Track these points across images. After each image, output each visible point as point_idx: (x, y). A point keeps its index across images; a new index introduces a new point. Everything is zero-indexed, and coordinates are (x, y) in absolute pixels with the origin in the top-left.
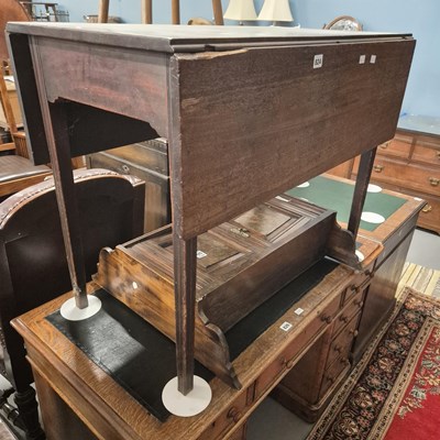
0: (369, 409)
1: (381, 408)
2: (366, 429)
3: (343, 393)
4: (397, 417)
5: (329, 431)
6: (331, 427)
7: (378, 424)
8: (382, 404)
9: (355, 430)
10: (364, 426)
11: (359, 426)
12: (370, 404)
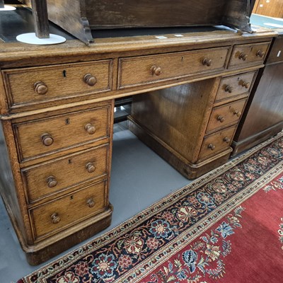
0: (240, 182)
1: (250, 183)
2: (233, 192)
3: (222, 169)
4: (261, 191)
5: (203, 186)
6: (205, 185)
7: (244, 191)
8: (251, 181)
9: (224, 191)
10: (232, 190)
11: (228, 189)
12: (242, 179)
